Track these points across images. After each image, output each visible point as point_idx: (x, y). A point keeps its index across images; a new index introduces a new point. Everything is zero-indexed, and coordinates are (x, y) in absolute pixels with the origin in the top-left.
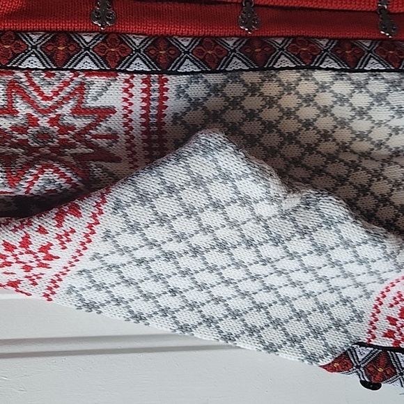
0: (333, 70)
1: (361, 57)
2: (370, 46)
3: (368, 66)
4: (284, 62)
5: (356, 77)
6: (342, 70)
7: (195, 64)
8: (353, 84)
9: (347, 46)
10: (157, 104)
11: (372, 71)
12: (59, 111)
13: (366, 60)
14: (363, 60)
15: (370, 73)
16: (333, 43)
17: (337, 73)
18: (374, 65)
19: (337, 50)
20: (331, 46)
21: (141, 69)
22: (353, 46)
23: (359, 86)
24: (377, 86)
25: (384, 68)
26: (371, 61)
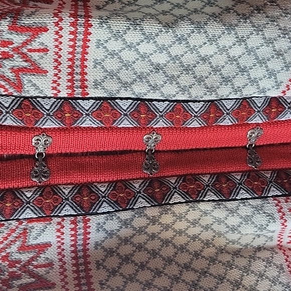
0: (213, 201)
1: (233, 189)
2: (241, 179)
3: (239, 196)
4: (177, 198)
5: (230, 205)
6: (220, 200)
7: (110, 206)
8: (228, 210)
9: (223, 180)
10: (82, 248)
11: (242, 199)
12: (8, 251)
13: (237, 191)
14: (235, 191)
15: (240, 201)
16: (213, 179)
17: (215, 203)
18: (243, 194)
19: (216, 184)
20: (211, 181)
21: (69, 213)
22: (228, 180)
23: (232, 212)
24: (245, 210)
25: (251, 197)
26: (241, 192)
